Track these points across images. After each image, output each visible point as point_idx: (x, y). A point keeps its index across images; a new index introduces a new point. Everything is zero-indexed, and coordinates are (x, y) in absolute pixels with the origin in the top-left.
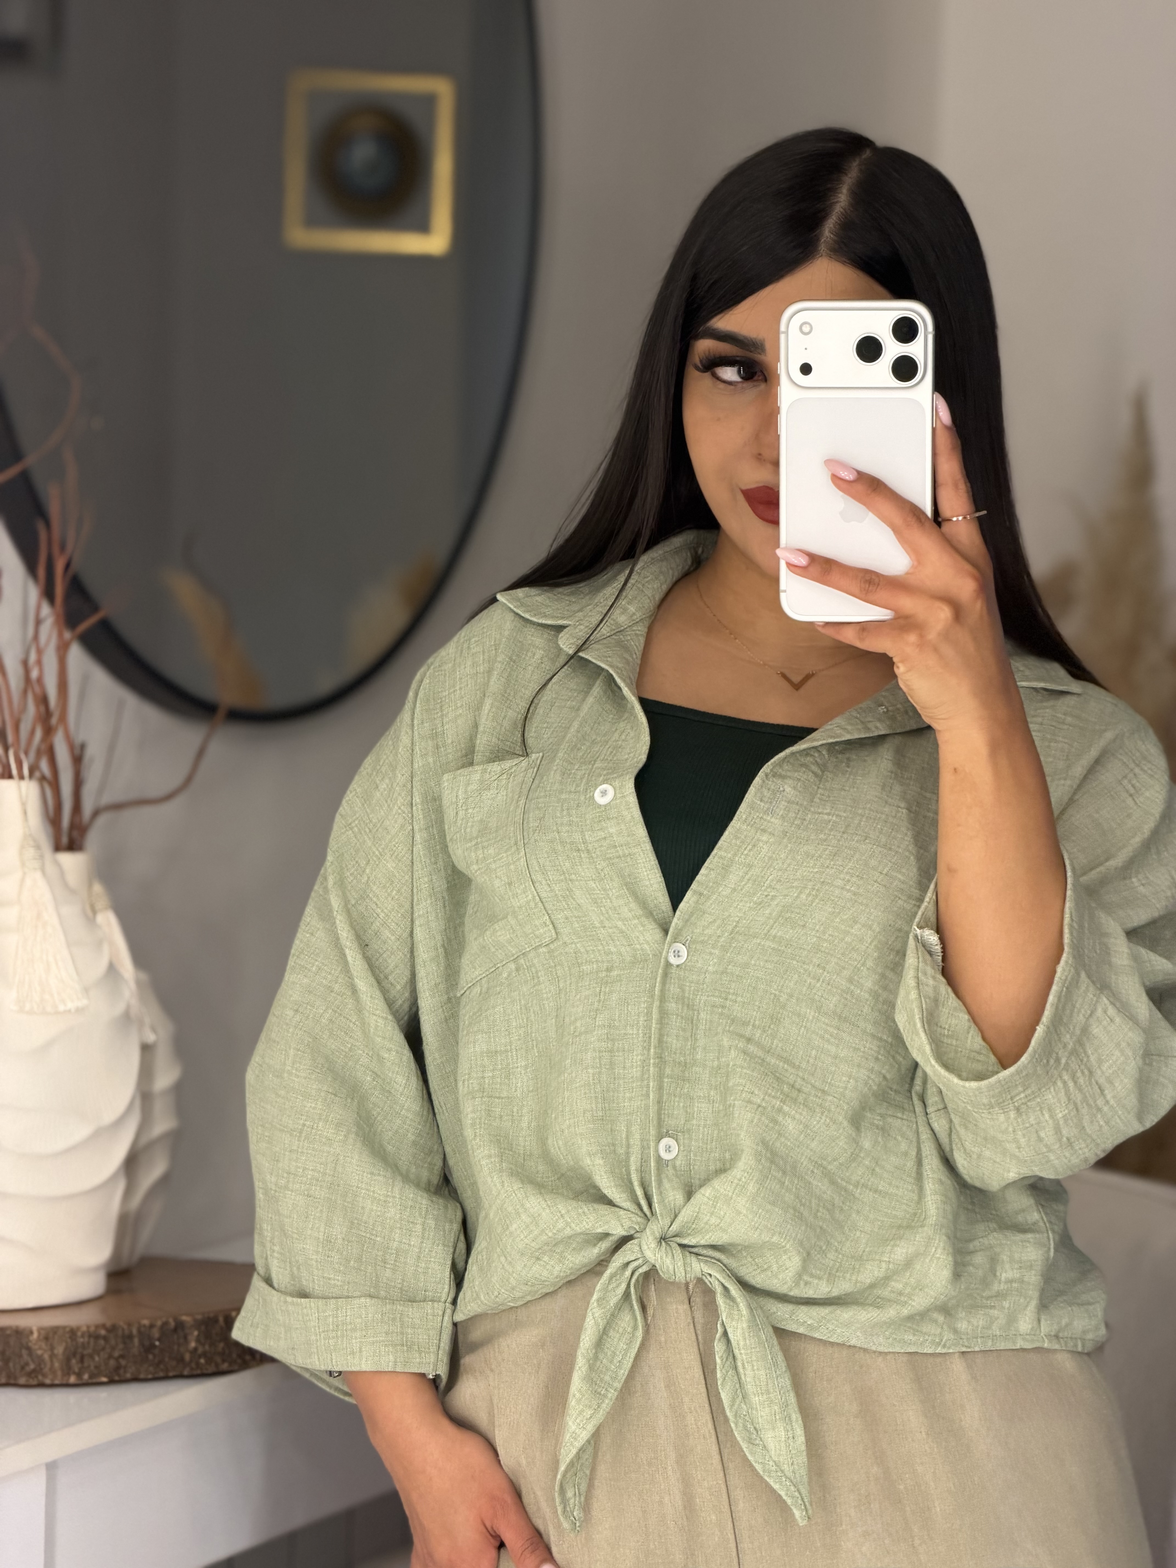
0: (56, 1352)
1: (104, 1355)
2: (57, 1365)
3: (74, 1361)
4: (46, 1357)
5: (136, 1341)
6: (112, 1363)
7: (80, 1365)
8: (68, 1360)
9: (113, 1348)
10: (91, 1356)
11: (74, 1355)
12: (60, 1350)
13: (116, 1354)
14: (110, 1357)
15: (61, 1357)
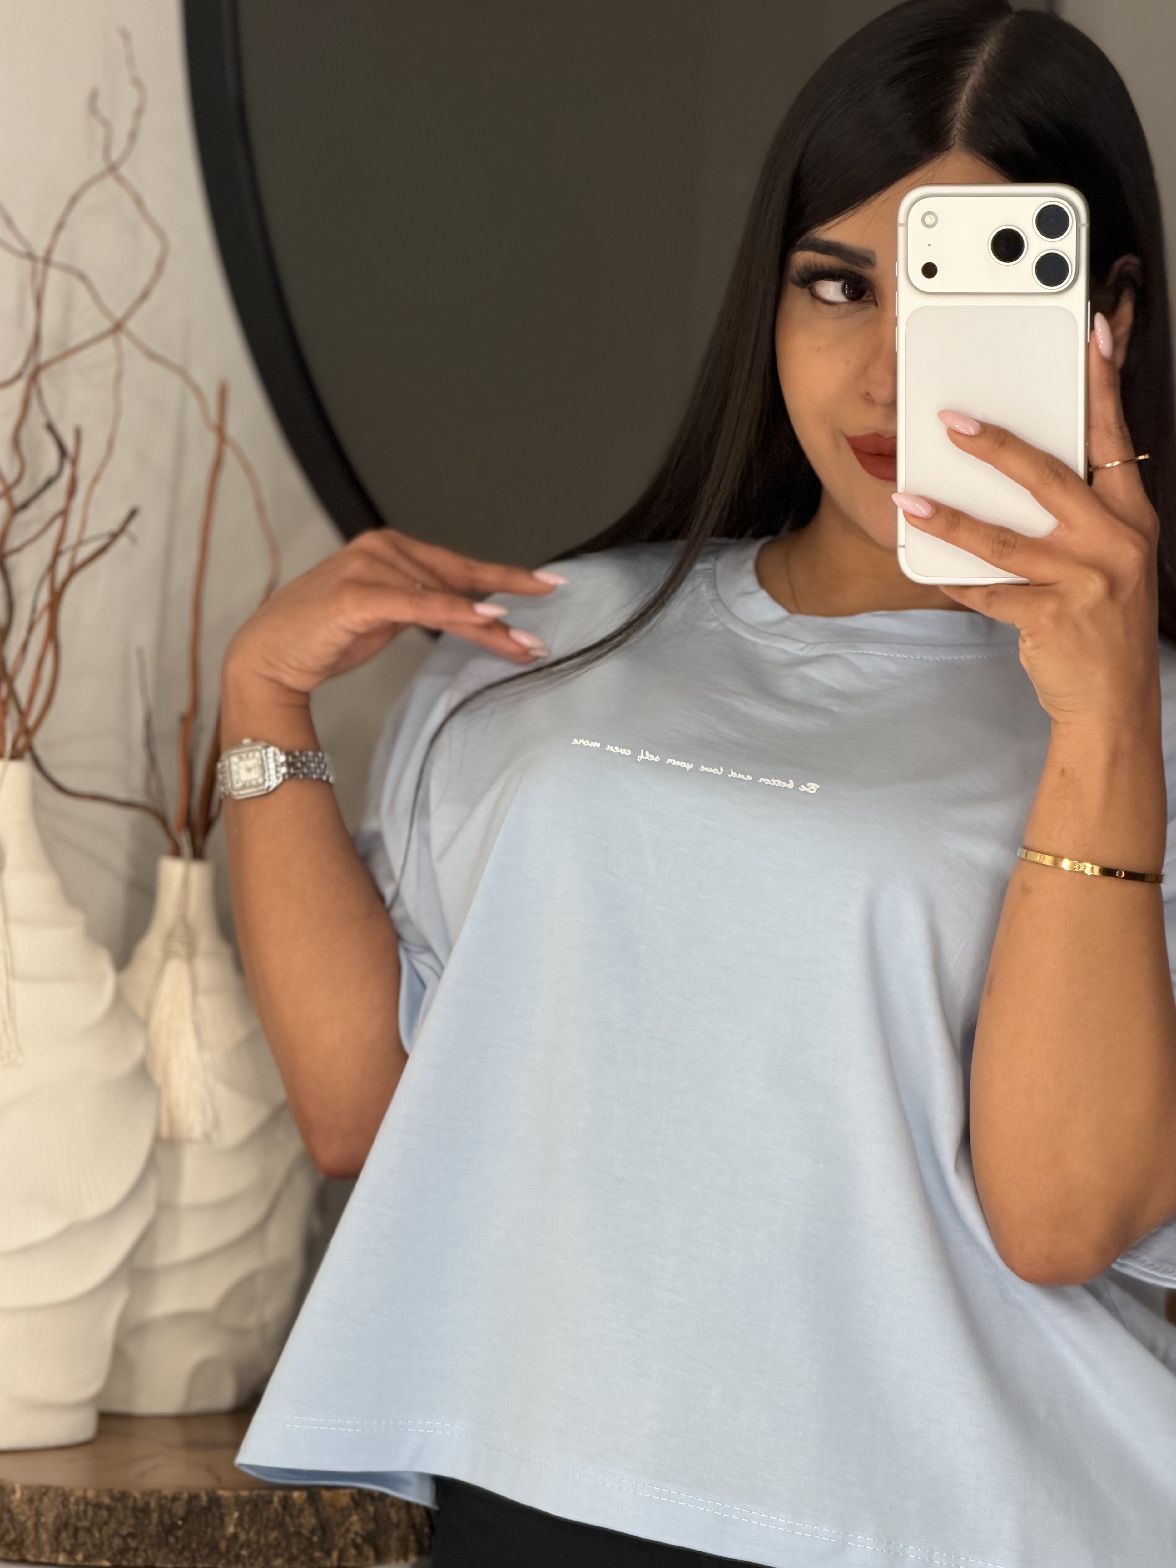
0: (43, 1519)
1: (108, 1530)
2: (44, 1536)
3: (64, 1535)
4: (30, 1524)
5: (155, 1516)
6: (117, 1542)
7: (72, 1541)
8: (58, 1532)
9: (121, 1524)
10: (89, 1530)
11: (66, 1525)
12: (49, 1518)
13: (124, 1531)
14: (116, 1534)
15: (51, 1527)
